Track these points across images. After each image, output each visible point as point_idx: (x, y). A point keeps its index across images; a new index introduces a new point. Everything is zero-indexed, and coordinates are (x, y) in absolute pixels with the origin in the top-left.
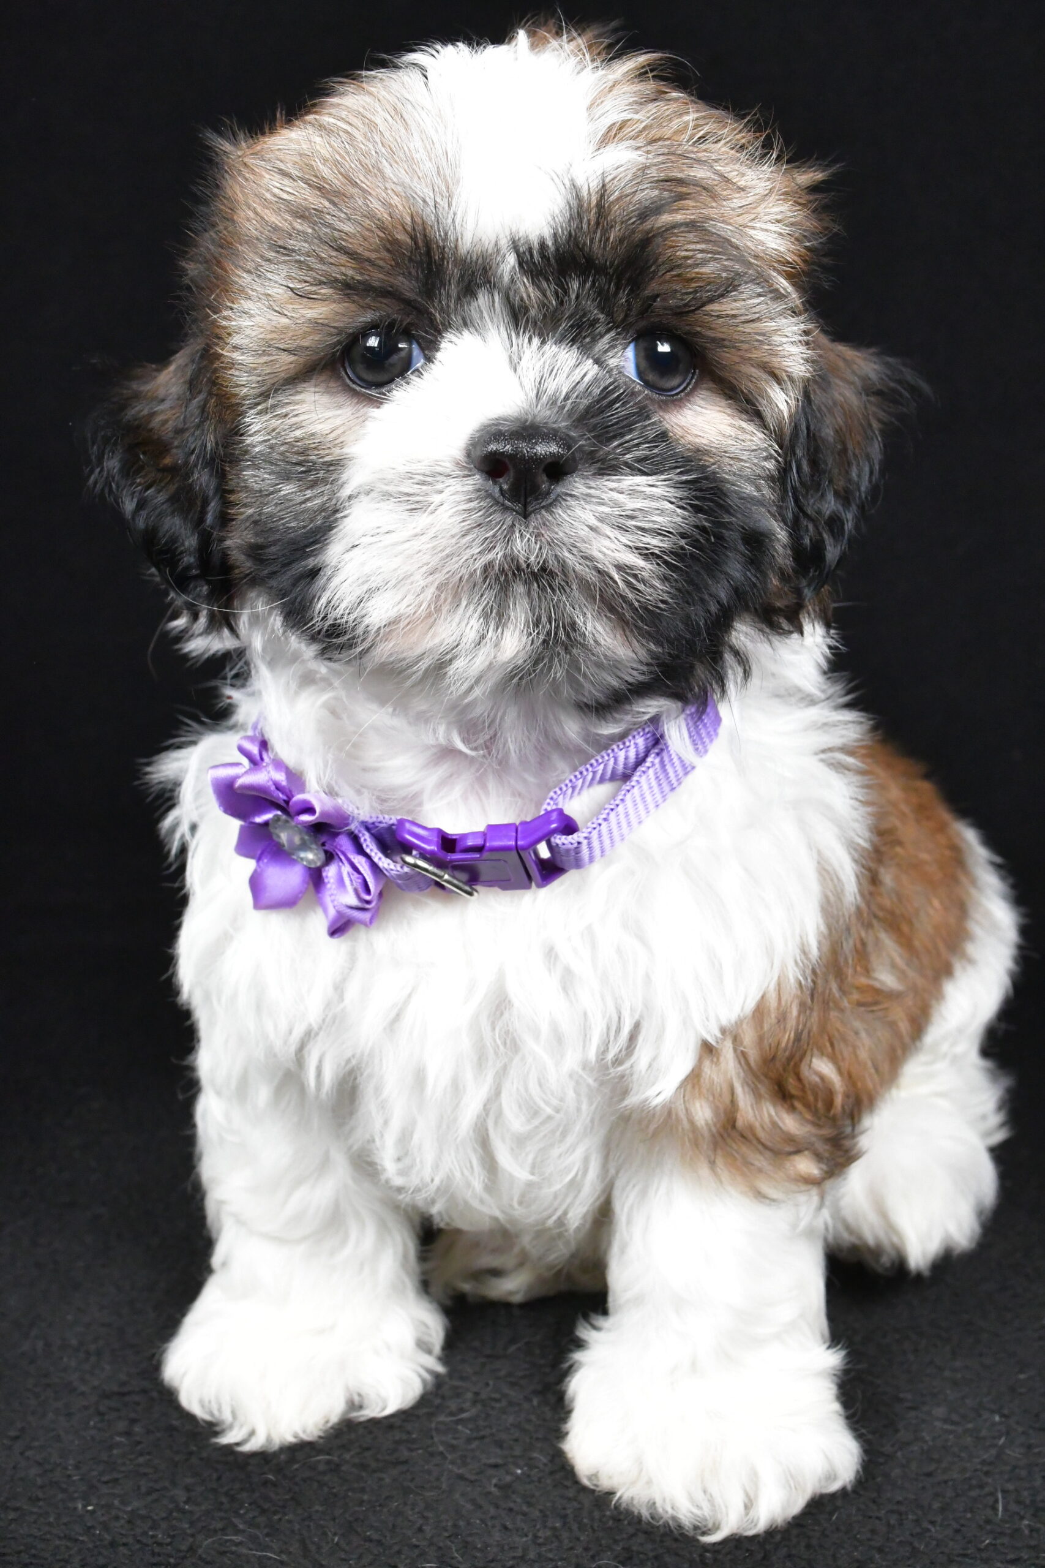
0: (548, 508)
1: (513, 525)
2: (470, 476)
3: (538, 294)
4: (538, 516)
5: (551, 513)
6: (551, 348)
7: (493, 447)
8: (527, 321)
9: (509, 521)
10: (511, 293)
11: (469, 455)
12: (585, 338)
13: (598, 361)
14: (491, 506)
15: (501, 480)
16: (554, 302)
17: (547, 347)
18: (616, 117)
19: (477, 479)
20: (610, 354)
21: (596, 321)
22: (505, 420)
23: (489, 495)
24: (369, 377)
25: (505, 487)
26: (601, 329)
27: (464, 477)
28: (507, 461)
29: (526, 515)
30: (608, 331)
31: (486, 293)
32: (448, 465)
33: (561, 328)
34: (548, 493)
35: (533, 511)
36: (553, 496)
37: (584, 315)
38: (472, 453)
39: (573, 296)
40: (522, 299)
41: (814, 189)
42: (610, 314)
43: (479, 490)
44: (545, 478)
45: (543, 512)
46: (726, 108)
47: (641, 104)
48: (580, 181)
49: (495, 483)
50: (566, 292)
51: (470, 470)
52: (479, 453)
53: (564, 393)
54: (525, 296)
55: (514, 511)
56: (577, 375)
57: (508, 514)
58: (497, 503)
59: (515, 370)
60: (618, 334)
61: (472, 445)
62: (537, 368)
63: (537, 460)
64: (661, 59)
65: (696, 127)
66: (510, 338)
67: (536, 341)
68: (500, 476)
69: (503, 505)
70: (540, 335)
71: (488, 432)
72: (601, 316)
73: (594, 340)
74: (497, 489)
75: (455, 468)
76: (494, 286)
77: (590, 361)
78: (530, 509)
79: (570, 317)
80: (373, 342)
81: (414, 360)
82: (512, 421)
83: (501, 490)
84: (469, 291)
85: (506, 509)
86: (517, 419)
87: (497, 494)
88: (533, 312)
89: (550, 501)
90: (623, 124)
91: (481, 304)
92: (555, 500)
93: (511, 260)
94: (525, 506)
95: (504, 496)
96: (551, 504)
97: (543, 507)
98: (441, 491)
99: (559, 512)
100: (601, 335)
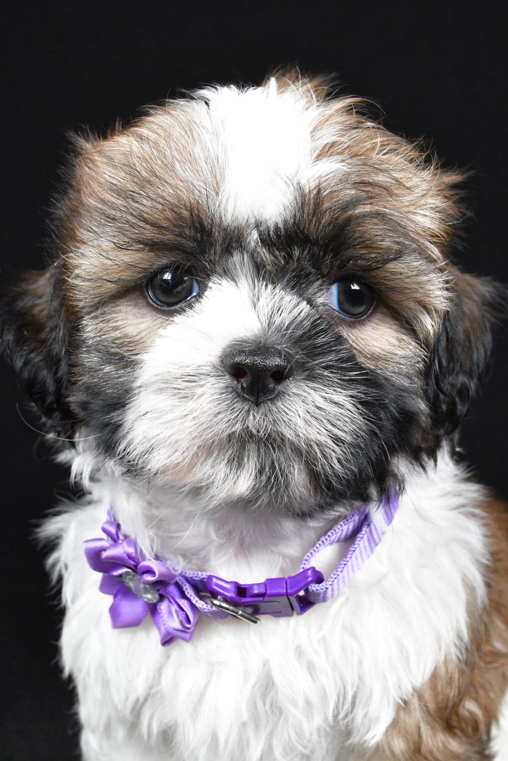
0: (272, 400)
1: (249, 411)
2: (222, 376)
3: (272, 258)
4: (266, 405)
5: (274, 404)
6: (279, 292)
7: (238, 359)
8: (265, 272)
9: (247, 407)
10: (255, 256)
11: (222, 361)
12: (302, 284)
13: (310, 302)
14: (235, 398)
15: (243, 380)
16: (283, 262)
17: (277, 290)
18: (330, 139)
19: (227, 380)
20: (318, 295)
21: (310, 273)
22: (246, 342)
23: (234, 390)
24: (164, 298)
25: (245, 385)
26: (312, 278)
27: (218, 376)
28: (247, 370)
29: (257, 404)
30: (318, 279)
31: (241, 253)
32: (208, 368)
33: (286, 279)
34: (273, 390)
35: (263, 402)
36: (276, 393)
37: (302, 270)
38: (224, 362)
39: (296, 259)
40: (262, 259)
41: (454, 186)
43: (227, 387)
44: (271, 380)
45: (269, 402)
46: (402, 136)
47: (346, 130)
48: (303, 182)
49: (238, 382)
50: (291, 256)
51: (222, 372)
52: (229, 362)
53: (287, 324)
54: (264, 257)
55: (250, 401)
56: (296, 312)
57: (246, 403)
58: (239, 395)
59: (255, 308)
60: (324, 281)
61: (224, 356)
62: (270, 306)
63: (265, 369)
64: (361, 102)
65: (382, 145)
66: (254, 282)
67: (270, 287)
68: (242, 377)
69: (243, 397)
70: (273, 283)
71: (235, 349)
72: (314, 270)
73: (307, 287)
74: (240, 386)
75: (212, 370)
76: (244, 249)
77: (305, 303)
78: (260, 400)
79: (293, 271)
80: (167, 276)
82: (251, 343)
83: (242, 387)
84: (228, 250)
85: (245, 400)
86: (255, 341)
87: (239, 390)
88: (269, 268)
89: (273, 396)
90: (333, 144)
91: (236, 261)
92: (277, 396)
93: (255, 235)
94: (258, 399)
95: (244, 392)
96: (274, 398)
97: (269, 400)
98: (202, 386)
99: (279, 404)
100: (313, 282)
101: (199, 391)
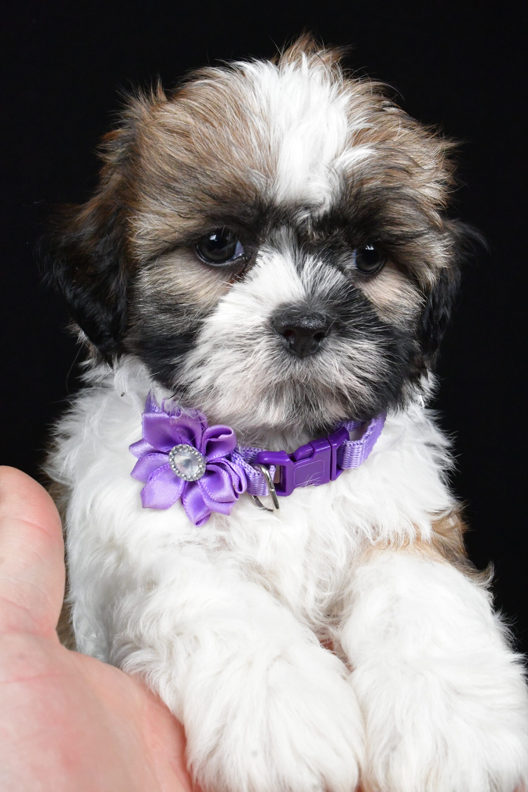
0: (314, 355)
1: (295, 363)
2: (273, 334)
4: (308, 359)
5: (315, 358)
7: (287, 322)
8: (306, 244)
9: (294, 361)
11: (273, 322)
12: (335, 253)
14: (285, 354)
15: (291, 339)
17: (317, 260)
19: (278, 338)
21: (342, 246)
22: (295, 308)
23: (284, 348)
24: (210, 256)
25: (292, 342)
26: (343, 248)
27: (271, 335)
28: (294, 330)
29: (302, 358)
30: (348, 250)
31: (286, 228)
33: (323, 249)
34: (314, 347)
35: (306, 356)
36: (317, 349)
38: (275, 323)
42: (349, 242)
43: (278, 345)
44: (313, 339)
45: (311, 357)
49: (288, 340)
50: (332, 234)
51: (273, 331)
52: (280, 325)
53: (327, 292)
55: (296, 356)
57: (294, 358)
58: (287, 350)
59: (300, 275)
63: (309, 329)
66: (295, 252)
67: (311, 258)
68: (291, 336)
69: (290, 353)
71: (286, 314)
72: (345, 243)
73: (340, 255)
74: (288, 344)
75: (265, 329)
76: (290, 225)
78: (304, 354)
79: (329, 243)
80: (213, 238)
81: (236, 252)
82: (299, 309)
83: (291, 345)
84: (276, 225)
85: (292, 355)
86: (301, 307)
87: (288, 347)
88: (311, 242)
91: (282, 234)
92: (318, 351)
93: (302, 216)
94: (302, 353)
95: (291, 348)
96: (316, 353)
97: (311, 354)
98: (258, 343)
99: (320, 358)
100: (343, 252)
101: (257, 348)
